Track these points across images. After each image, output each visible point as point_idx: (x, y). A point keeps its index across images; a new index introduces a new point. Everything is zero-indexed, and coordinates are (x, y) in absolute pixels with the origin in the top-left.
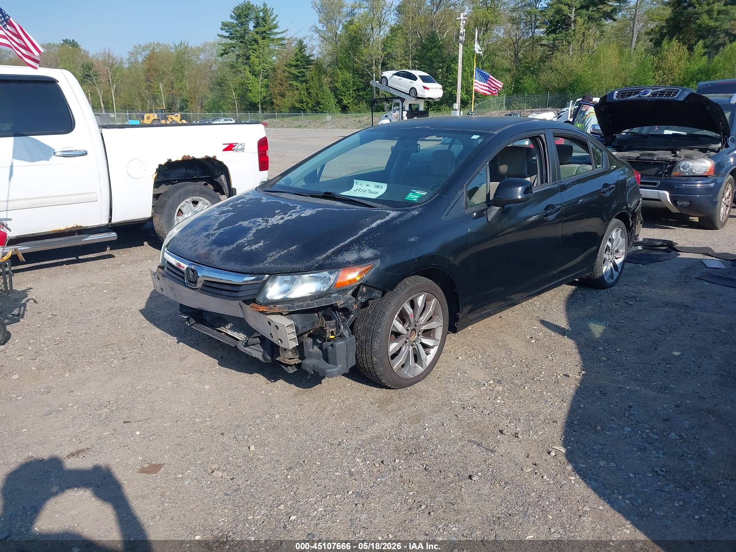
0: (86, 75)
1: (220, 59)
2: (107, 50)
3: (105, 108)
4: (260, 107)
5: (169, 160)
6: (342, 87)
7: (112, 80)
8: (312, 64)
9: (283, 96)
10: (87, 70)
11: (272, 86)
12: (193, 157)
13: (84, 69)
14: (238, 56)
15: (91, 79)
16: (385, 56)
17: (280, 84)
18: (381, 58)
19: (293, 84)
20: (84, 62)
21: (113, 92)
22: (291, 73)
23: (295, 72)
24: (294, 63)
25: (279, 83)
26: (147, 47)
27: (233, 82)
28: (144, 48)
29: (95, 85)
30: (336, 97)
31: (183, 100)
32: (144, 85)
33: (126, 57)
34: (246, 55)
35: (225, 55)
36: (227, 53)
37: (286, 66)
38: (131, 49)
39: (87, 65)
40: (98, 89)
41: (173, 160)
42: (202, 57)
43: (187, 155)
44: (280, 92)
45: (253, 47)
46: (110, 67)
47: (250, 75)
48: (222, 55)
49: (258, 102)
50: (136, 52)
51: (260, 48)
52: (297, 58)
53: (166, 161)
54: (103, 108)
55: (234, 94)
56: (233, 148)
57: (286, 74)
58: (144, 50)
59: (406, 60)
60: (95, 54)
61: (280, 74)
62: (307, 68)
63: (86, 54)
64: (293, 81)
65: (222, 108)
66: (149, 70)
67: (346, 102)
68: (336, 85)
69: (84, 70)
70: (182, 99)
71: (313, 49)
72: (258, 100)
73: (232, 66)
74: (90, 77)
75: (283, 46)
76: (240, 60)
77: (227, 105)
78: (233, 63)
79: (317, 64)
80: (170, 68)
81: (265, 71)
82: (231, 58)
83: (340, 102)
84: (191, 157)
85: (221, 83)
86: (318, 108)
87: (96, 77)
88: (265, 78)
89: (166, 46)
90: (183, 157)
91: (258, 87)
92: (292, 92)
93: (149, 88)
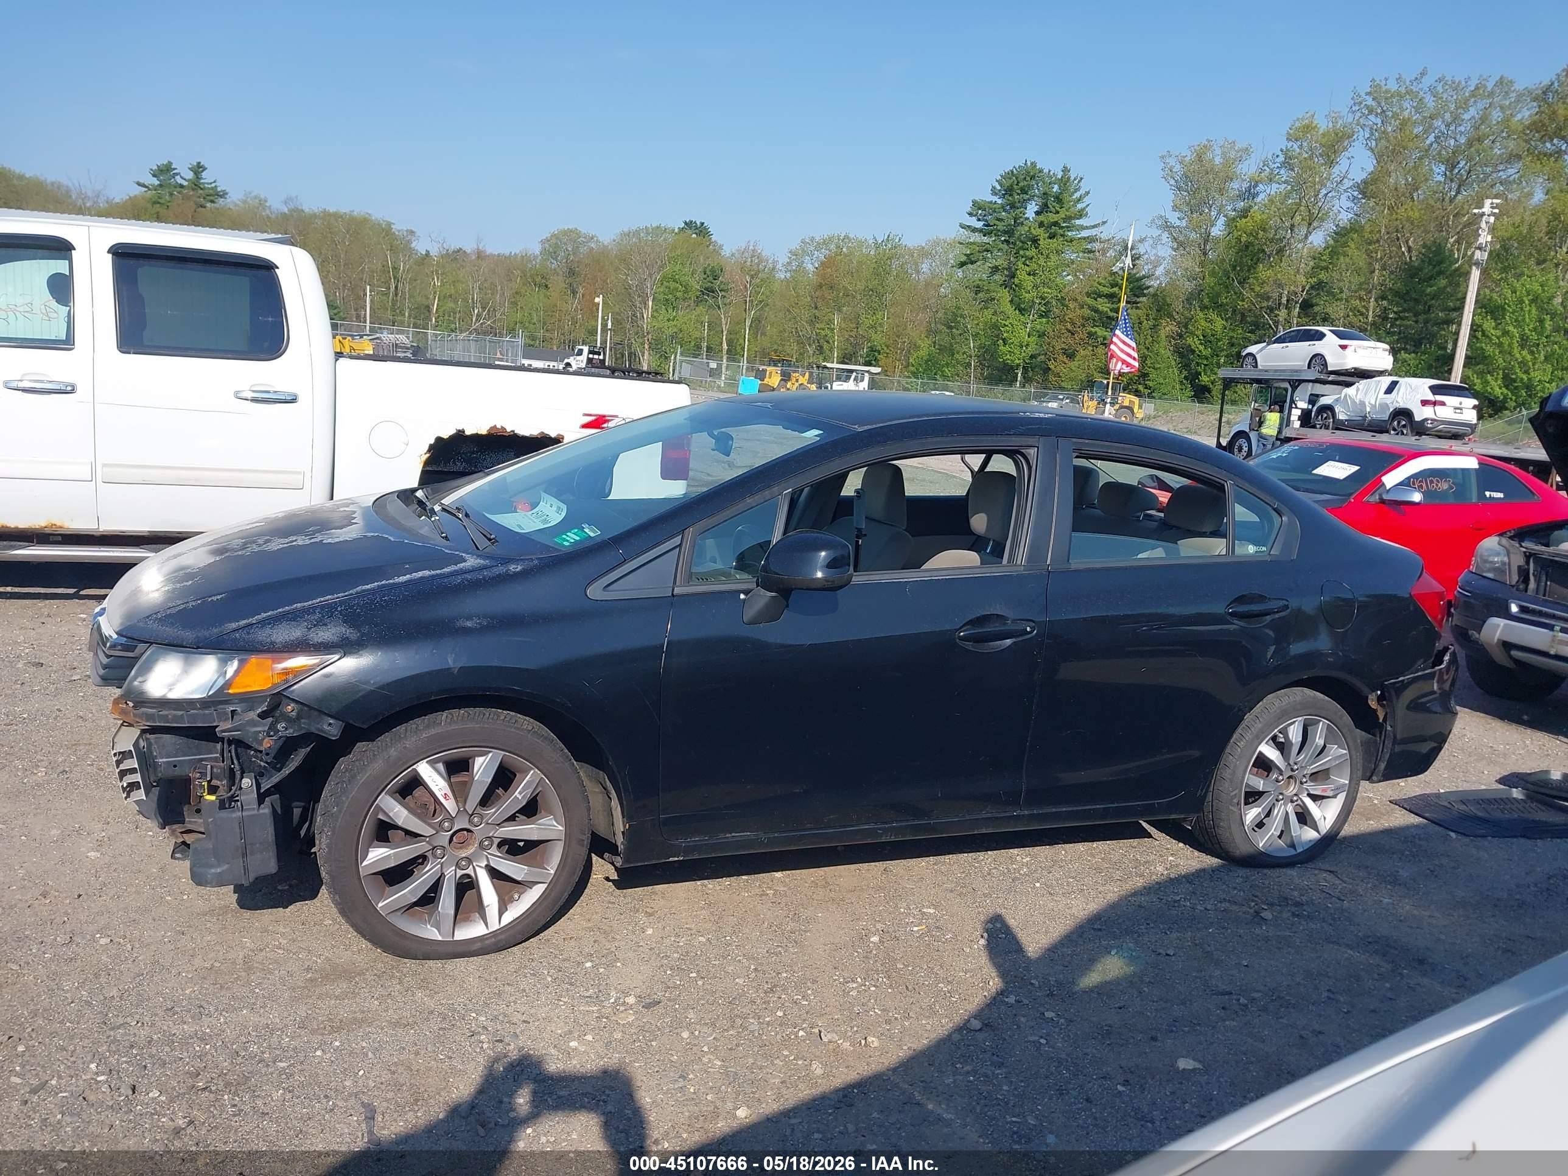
0: (706, 289)
1: (960, 273)
2: (752, 244)
3: (729, 351)
4: (1019, 375)
5: (459, 431)
6: (1201, 348)
7: (751, 301)
8: (1145, 295)
9: (1071, 356)
10: (711, 278)
11: (1052, 334)
12: (513, 431)
13: (705, 276)
14: (995, 269)
15: (714, 297)
16: (1312, 287)
17: (1069, 331)
18: (1303, 291)
19: (1096, 332)
20: (709, 265)
21: (748, 323)
22: (1096, 311)
23: (1105, 309)
24: (1106, 290)
25: (1067, 329)
26: (825, 243)
27: (976, 319)
28: (818, 244)
29: (719, 308)
30: (1186, 366)
31: (872, 349)
32: (806, 315)
33: (783, 259)
34: (1010, 268)
35: (970, 266)
36: (972, 263)
37: (1088, 295)
38: (795, 245)
39: (713, 271)
40: (722, 316)
41: (468, 433)
42: (925, 267)
43: (499, 426)
44: (1067, 347)
45: (1028, 253)
46: (752, 277)
47: (1009, 309)
48: (962, 264)
49: (1018, 365)
50: (803, 251)
51: (1040, 256)
52: (1114, 280)
53: (452, 432)
54: (725, 352)
55: (972, 345)
56: (605, 425)
57: (1087, 312)
58: (818, 248)
59: (1361, 299)
60: (734, 251)
61: (1074, 312)
62: (1134, 303)
63: (717, 252)
64: (1097, 326)
65: (943, 372)
66: (820, 286)
67: (1208, 379)
68: (1190, 341)
69: (705, 279)
70: (871, 347)
71: (1156, 264)
72: (1017, 361)
73: (978, 290)
74: (713, 292)
75: (1091, 255)
76: (997, 277)
77: (954, 366)
78: (980, 283)
79: (1155, 295)
80: (860, 286)
81: (1043, 302)
82: (979, 272)
83: (1193, 378)
84: (508, 430)
85: (953, 322)
86: (1141, 388)
87: (723, 293)
88: (1041, 316)
89: (861, 243)
90: (491, 428)
91: (1024, 334)
92: (1090, 348)
93: (813, 320)
